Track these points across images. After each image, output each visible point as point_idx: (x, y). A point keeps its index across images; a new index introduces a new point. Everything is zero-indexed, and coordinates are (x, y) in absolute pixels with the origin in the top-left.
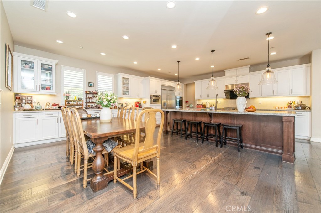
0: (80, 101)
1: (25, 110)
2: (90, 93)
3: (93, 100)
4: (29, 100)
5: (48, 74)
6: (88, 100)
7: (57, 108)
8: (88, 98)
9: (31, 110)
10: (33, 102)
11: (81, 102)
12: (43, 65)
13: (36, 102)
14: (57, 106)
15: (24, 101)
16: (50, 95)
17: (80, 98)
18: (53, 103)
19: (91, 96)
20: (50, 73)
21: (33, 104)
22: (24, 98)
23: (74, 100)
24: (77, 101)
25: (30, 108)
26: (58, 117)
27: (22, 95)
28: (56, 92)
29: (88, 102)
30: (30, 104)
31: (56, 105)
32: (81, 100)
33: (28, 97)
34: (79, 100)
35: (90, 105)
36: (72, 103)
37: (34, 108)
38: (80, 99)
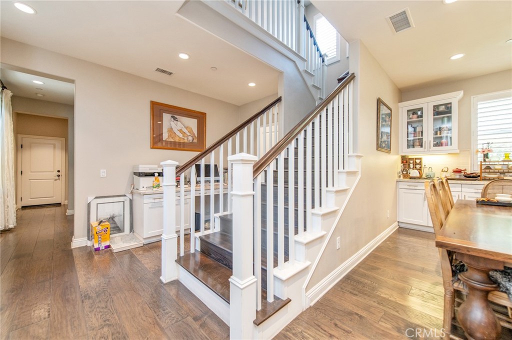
1: (411, 178)
4: (418, 164)
5: (446, 119)
7: (463, 178)
9: (419, 178)
10: (423, 166)
12: (436, 107)
13: (428, 166)
14: (463, 174)
15: (412, 166)
16: (449, 154)
18: (455, 168)
20: (448, 117)
21: (423, 169)
22: (411, 162)
23: (503, 161)
25: (418, 175)
26: (460, 193)
27: (409, 157)
28: (459, 149)
30: (418, 170)
31: (459, 171)
33: (416, 160)
36: (498, 167)
37: (424, 176)
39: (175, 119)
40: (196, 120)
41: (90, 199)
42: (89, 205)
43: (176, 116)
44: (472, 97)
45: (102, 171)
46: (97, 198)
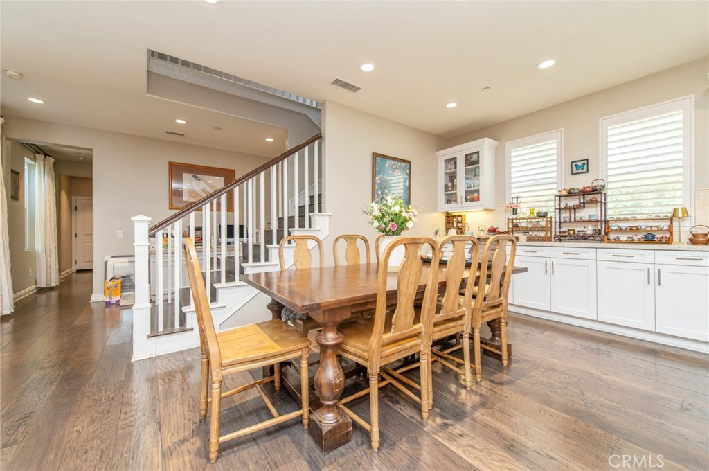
0: (541, 220)
2: (571, 194)
3: (584, 214)
4: (460, 222)
6: (565, 215)
8: (566, 208)
11: (543, 222)
12: (469, 156)
17: (541, 211)
18: (490, 226)
19: (573, 202)
22: (455, 219)
23: (529, 218)
24: (533, 220)
27: (453, 214)
28: (496, 204)
29: (565, 222)
30: (459, 229)
31: (493, 231)
32: (544, 217)
33: (458, 218)
34: (540, 217)
35: (574, 230)
36: (524, 225)
38: (542, 215)
39: (196, 178)
40: (223, 178)
41: (106, 258)
42: (106, 263)
43: (197, 175)
44: (507, 143)
45: (118, 231)
46: (113, 257)
